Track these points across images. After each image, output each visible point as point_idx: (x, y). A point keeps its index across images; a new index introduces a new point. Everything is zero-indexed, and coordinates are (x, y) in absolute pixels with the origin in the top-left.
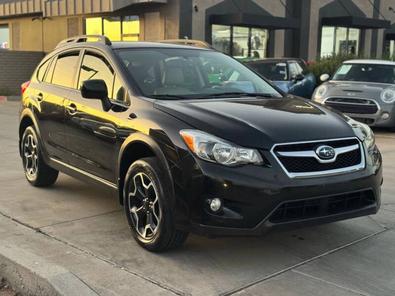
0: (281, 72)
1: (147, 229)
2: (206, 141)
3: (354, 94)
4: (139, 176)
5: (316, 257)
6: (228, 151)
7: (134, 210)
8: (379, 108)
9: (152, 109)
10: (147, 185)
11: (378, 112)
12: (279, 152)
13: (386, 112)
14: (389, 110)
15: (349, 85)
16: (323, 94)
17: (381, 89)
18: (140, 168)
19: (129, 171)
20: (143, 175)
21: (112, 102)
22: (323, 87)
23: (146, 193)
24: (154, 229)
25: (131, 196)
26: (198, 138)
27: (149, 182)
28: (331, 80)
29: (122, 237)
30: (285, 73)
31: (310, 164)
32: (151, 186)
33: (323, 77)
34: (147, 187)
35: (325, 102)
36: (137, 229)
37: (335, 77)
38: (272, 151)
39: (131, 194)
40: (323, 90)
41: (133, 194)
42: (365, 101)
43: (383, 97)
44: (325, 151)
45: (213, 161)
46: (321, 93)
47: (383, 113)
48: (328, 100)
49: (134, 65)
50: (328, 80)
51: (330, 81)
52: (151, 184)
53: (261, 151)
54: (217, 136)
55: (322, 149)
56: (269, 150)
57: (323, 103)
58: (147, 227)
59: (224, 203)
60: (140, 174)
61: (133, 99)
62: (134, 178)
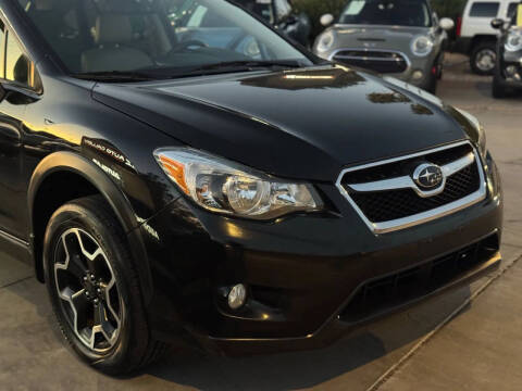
0: (264, 12)
1: (96, 334)
2: (210, 172)
3: (374, 44)
4: (74, 234)
5: (405, 357)
6: (253, 187)
7: (65, 295)
8: (409, 63)
9: (88, 102)
10: (92, 253)
11: (408, 69)
12: (351, 186)
13: (417, 70)
14: (423, 67)
15: (364, 30)
16: (330, 45)
17: (410, 35)
18: (75, 220)
19: (50, 224)
20: (81, 233)
21: (6, 87)
22: (328, 35)
23: (90, 265)
24: (110, 336)
25: (59, 270)
26: (194, 167)
27: (95, 247)
28: (337, 22)
29: (46, 341)
30: (270, 13)
31: (405, 203)
32: (100, 255)
33: (326, 19)
34: (92, 257)
35: (334, 58)
36: (76, 331)
37: (342, 19)
38: (338, 184)
39: (58, 266)
40: (329, 39)
41: (64, 267)
42: (390, 54)
43: (414, 47)
44: (427, 174)
45: (227, 212)
46: (326, 43)
47: (414, 70)
48: (338, 54)
49: (39, 7)
50: (332, 24)
51: (337, 25)
52: (99, 251)
53: (319, 185)
54: (231, 159)
55: (424, 172)
56: (332, 183)
57: (330, 59)
58: (96, 329)
59: (252, 293)
60: (75, 230)
61: (46, 81)
62: (63, 236)
